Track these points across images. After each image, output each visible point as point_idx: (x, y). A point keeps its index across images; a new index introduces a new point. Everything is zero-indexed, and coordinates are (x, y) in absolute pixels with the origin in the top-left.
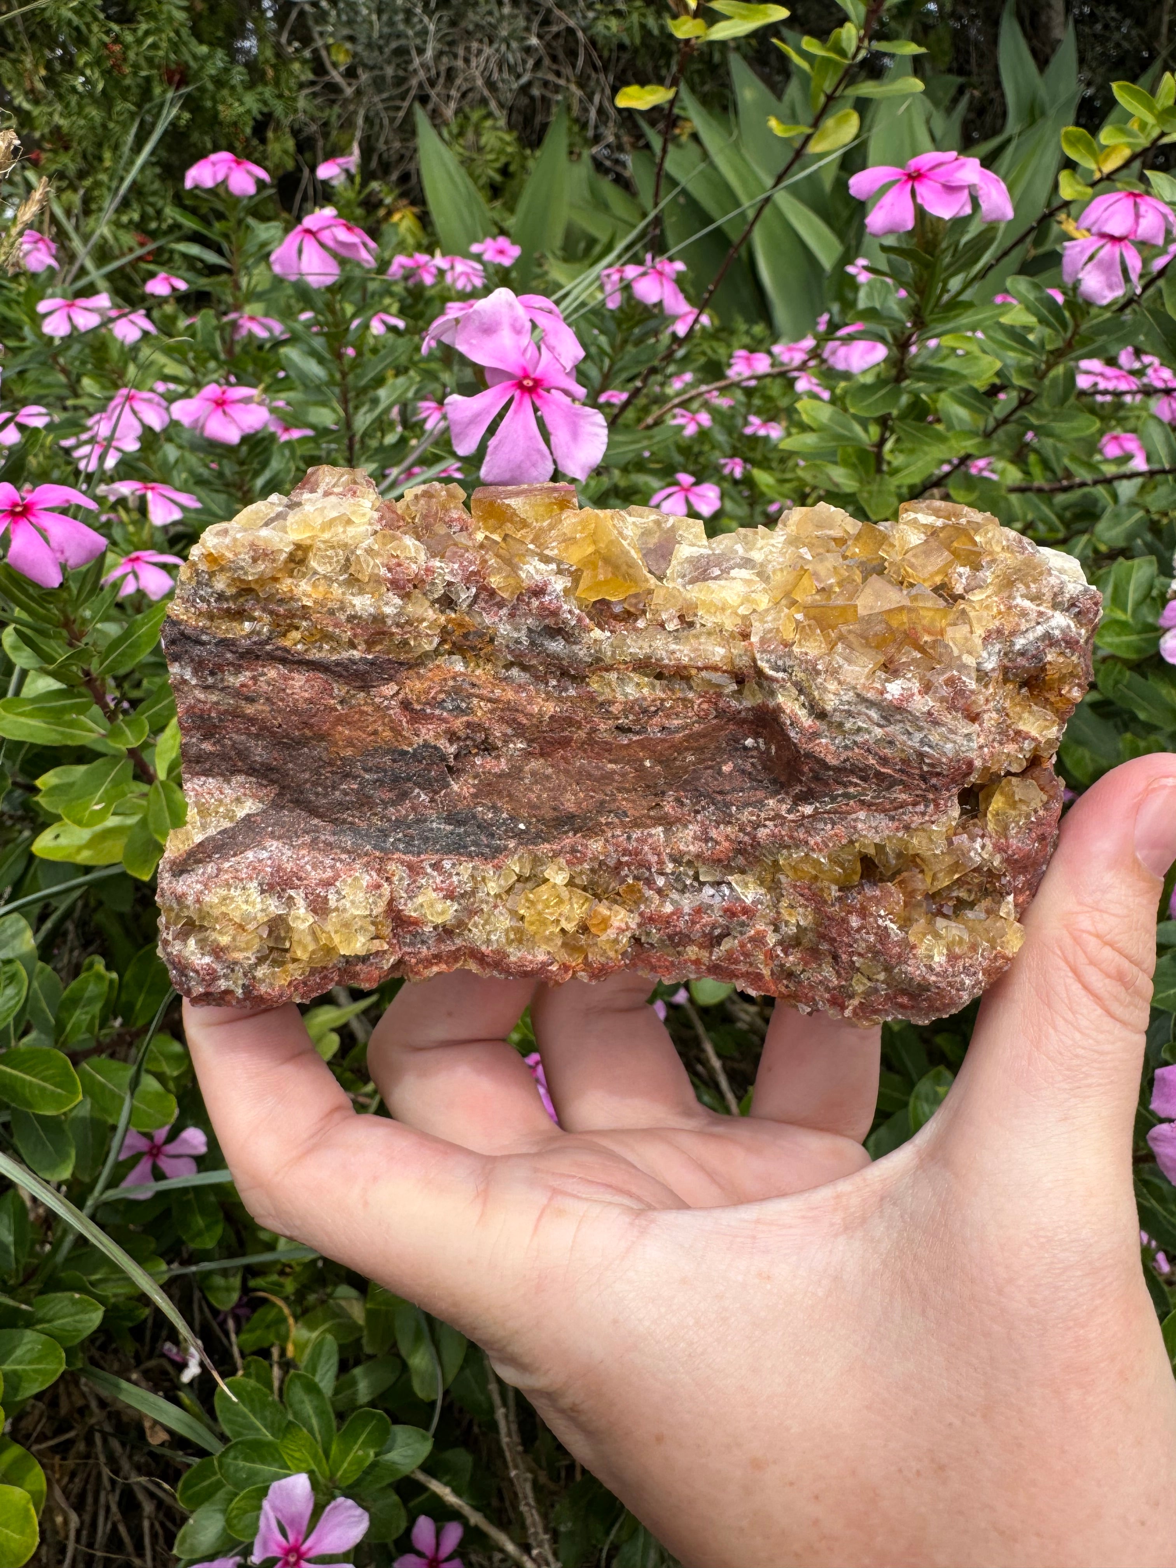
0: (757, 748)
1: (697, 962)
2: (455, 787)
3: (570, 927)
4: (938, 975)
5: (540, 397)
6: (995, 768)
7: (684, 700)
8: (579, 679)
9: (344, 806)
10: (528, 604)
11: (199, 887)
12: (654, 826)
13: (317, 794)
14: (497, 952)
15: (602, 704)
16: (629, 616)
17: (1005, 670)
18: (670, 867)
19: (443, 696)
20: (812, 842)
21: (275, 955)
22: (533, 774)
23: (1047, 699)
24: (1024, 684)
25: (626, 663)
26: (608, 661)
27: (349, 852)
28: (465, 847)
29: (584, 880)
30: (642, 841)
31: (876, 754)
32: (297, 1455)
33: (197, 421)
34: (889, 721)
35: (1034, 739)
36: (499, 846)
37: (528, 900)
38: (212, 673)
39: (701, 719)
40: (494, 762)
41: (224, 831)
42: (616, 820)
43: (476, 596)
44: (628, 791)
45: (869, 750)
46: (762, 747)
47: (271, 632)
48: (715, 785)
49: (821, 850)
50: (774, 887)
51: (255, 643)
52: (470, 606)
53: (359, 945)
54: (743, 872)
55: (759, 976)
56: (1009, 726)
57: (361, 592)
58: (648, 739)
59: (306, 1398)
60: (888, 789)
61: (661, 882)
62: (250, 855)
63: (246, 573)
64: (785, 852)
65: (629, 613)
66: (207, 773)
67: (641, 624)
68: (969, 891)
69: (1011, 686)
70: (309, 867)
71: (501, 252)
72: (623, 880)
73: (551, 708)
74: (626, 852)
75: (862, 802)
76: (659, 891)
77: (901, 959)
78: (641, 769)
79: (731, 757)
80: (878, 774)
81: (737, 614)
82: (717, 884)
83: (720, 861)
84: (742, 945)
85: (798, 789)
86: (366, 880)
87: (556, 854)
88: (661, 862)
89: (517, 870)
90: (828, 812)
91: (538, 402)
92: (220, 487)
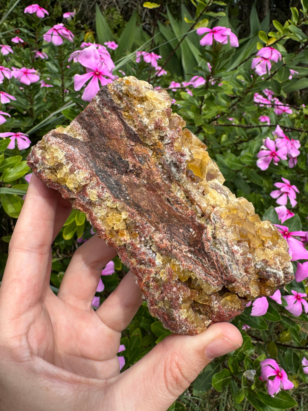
0: (192, 233)
1: (132, 264)
2: (123, 177)
3: (115, 228)
4: (179, 320)
5: (100, 77)
6: (236, 290)
7: (187, 207)
8: (171, 181)
9: (98, 157)
10: (178, 155)
11: (54, 142)
12: (154, 226)
13: (96, 149)
14: (95, 218)
15: (170, 191)
16: (193, 180)
17: (260, 271)
18: (148, 238)
19: (141, 156)
20: (183, 263)
21: (53, 170)
22: (141, 190)
23: (261, 288)
24: (260, 279)
25: (184, 187)
26: (181, 184)
27: (89, 167)
28: (112, 190)
29: (128, 222)
30: (148, 227)
31: (217, 258)
34: (227, 253)
35: (250, 293)
36: (119, 197)
37: (113, 214)
38: (103, 104)
39: (186, 215)
40: (136, 180)
41: (71, 137)
42: (148, 217)
43: (169, 143)
44: (156, 214)
45: (216, 256)
46: (193, 233)
47: (123, 108)
48: (174, 231)
49: (183, 267)
50: (164, 265)
51: (117, 107)
52: (166, 144)
53: (71, 186)
54: (162, 255)
55: (141, 280)
56: (248, 284)
57: (148, 118)
58: (171, 208)
60: (212, 268)
61: (143, 239)
62: (71, 147)
63: (131, 91)
64: (175, 260)
65: (194, 179)
66: (80, 123)
67: (194, 184)
68: (203, 310)
69: (257, 276)
70: (79, 161)
71: (113, 46)
72: (136, 231)
73: (159, 181)
74: (142, 225)
75: (203, 265)
76: (140, 241)
77: (175, 308)
78: (163, 212)
79: (184, 229)
80: (213, 262)
81: (216, 202)
82: (154, 252)
83: (159, 247)
84: (145, 270)
85: (192, 249)
86: (87, 175)
87: (128, 211)
88: (147, 236)
89: (117, 206)
90: (194, 260)
91: (100, 79)
92: (24, 97)
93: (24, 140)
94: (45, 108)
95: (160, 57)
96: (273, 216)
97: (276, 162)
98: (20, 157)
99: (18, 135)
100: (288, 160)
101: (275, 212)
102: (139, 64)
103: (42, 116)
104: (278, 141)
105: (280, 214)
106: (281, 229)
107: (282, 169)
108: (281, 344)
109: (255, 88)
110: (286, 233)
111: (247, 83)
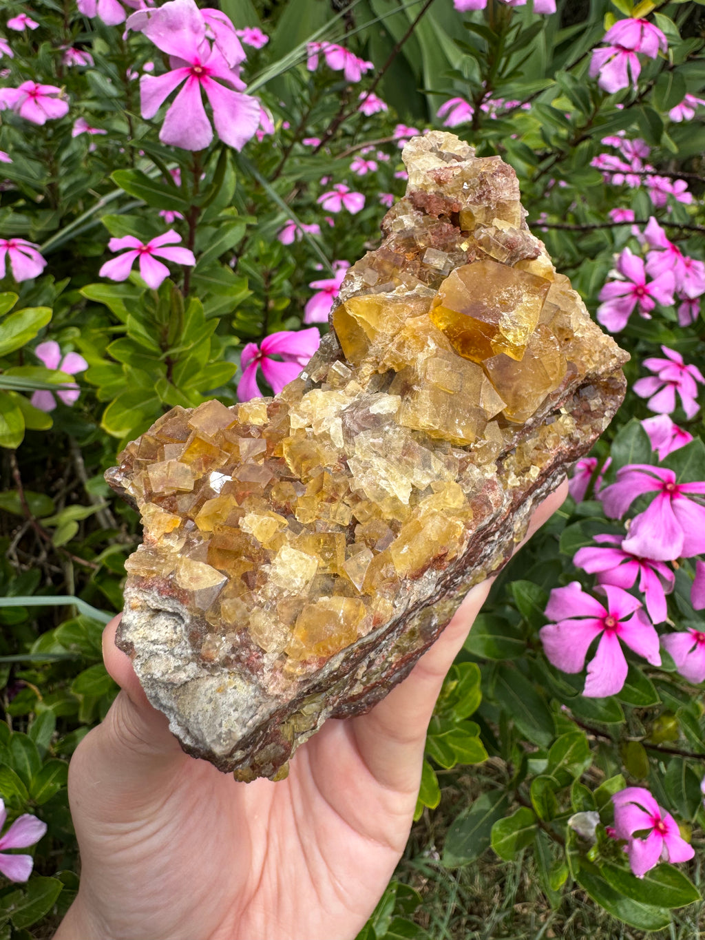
5: (206, 81)
32: (6, 784)
33: (15, 104)
59: (23, 748)
71: (255, 38)
91: (205, 85)
92: (33, 156)
93: (29, 256)
94: (86, 186)
95: (370, 65)
96: (638, 444)
97: (645, 311)
98: (13, 297)
99: (14, 246)
100: (676, 307)
101: (642, 431)
102: (315, 74)
103: (80, 206)
104: (654, 257)
105: (653, 435)
106: (656, 477)
107: (662, 328)
108: (654, 747)
109: (599, 128)
110: (669, 487)
111: (580, 114)
